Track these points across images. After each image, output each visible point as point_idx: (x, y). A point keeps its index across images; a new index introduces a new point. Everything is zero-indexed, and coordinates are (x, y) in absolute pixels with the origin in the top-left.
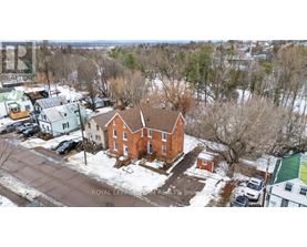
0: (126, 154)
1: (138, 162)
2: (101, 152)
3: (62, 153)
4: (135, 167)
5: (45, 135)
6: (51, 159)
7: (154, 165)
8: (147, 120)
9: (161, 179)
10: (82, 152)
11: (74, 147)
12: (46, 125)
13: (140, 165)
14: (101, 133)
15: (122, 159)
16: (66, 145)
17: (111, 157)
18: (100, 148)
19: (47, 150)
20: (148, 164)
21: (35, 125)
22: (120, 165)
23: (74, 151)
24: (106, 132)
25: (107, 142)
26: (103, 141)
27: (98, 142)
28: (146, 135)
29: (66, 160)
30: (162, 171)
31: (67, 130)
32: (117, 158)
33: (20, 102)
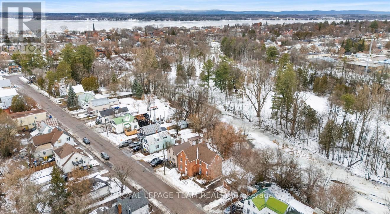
0: (186, 172)
1: (192, 178)
2: (174, 169)
3: (153, 166)
4: (190, 182)
5: (145, 152)
6: (147, 169)
7: (201, 181)
8: (200, 155)
9: (201, 190)
10: (164, 167)
11: (160, 163)
12: (146, 146)
13: (193, 180)
14: (175, 157)
15: (183, 175)
16: (156, 162)
17: (179, 173)
18: (174, 166)
19: (146, 163)
20: (197, 180)
21: (140, 143)
22: (182, 178)
23: (160, 166)
24: (177, 157)
25: (178, 163)
26: (176, 162)
27: (174, 162)
28: (199, 163)
29: (155, 171)
30: (203, 185)
31: (158, 149)
32: (181, 175)
33: (131, 123)
